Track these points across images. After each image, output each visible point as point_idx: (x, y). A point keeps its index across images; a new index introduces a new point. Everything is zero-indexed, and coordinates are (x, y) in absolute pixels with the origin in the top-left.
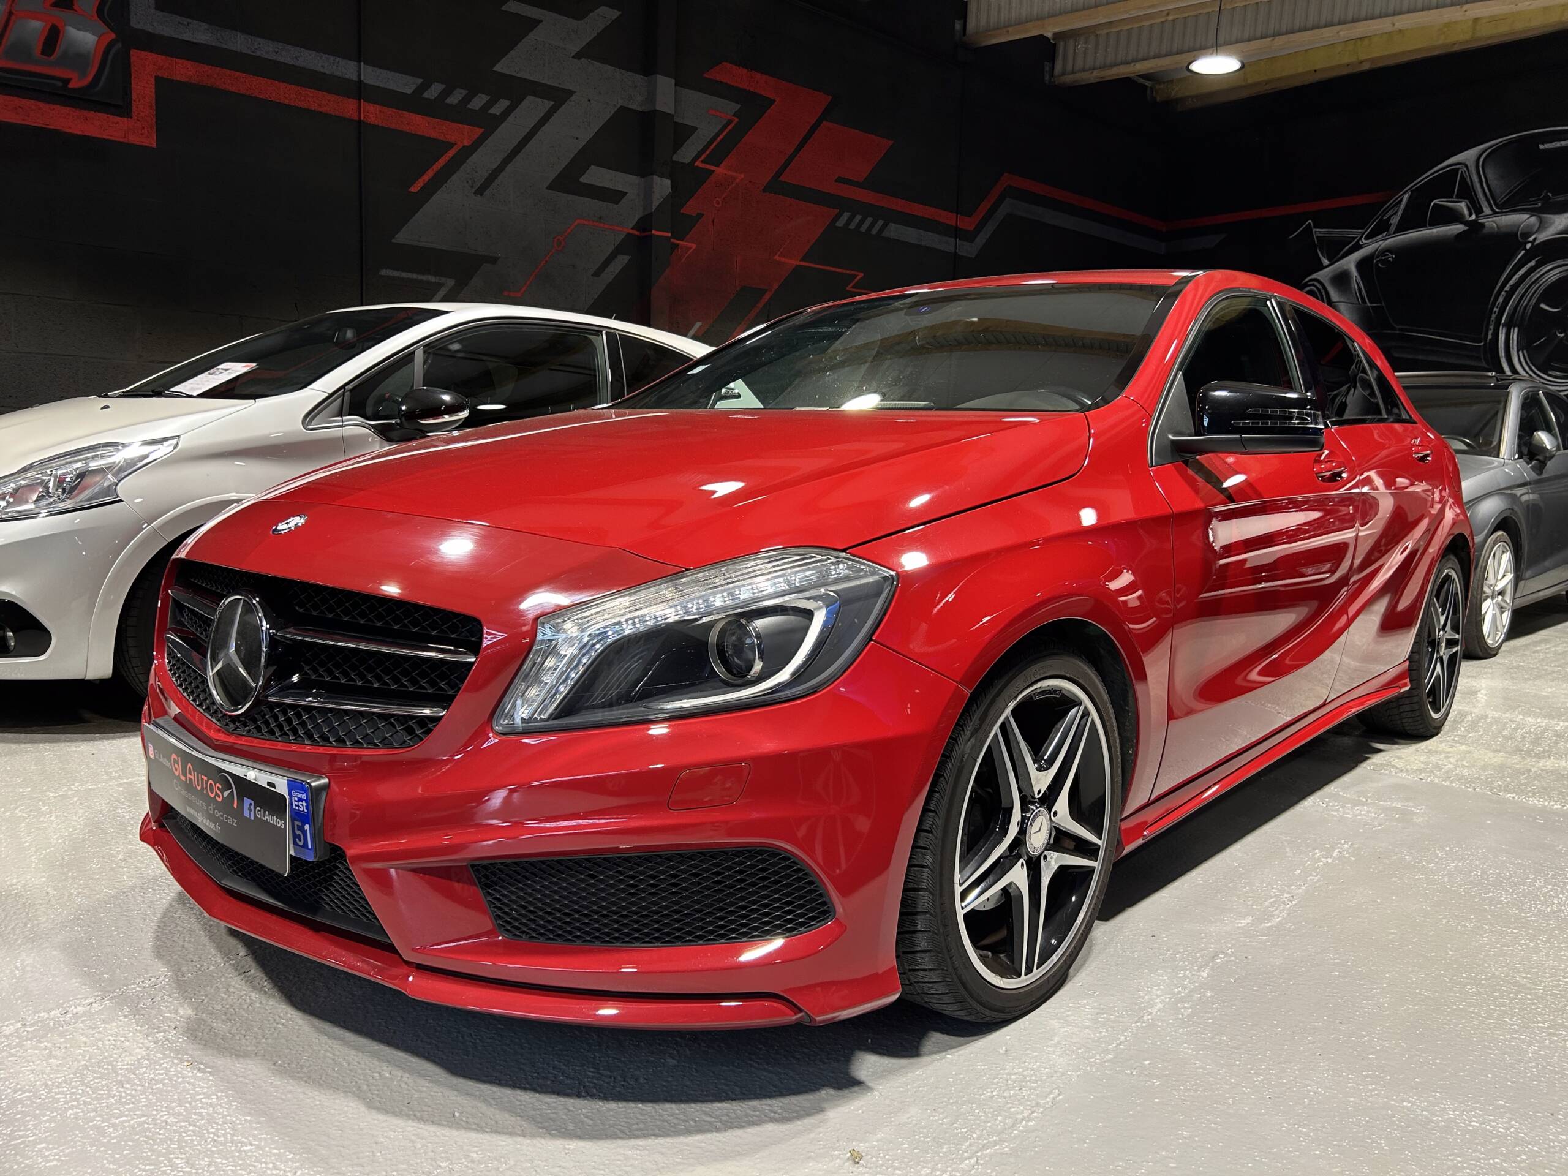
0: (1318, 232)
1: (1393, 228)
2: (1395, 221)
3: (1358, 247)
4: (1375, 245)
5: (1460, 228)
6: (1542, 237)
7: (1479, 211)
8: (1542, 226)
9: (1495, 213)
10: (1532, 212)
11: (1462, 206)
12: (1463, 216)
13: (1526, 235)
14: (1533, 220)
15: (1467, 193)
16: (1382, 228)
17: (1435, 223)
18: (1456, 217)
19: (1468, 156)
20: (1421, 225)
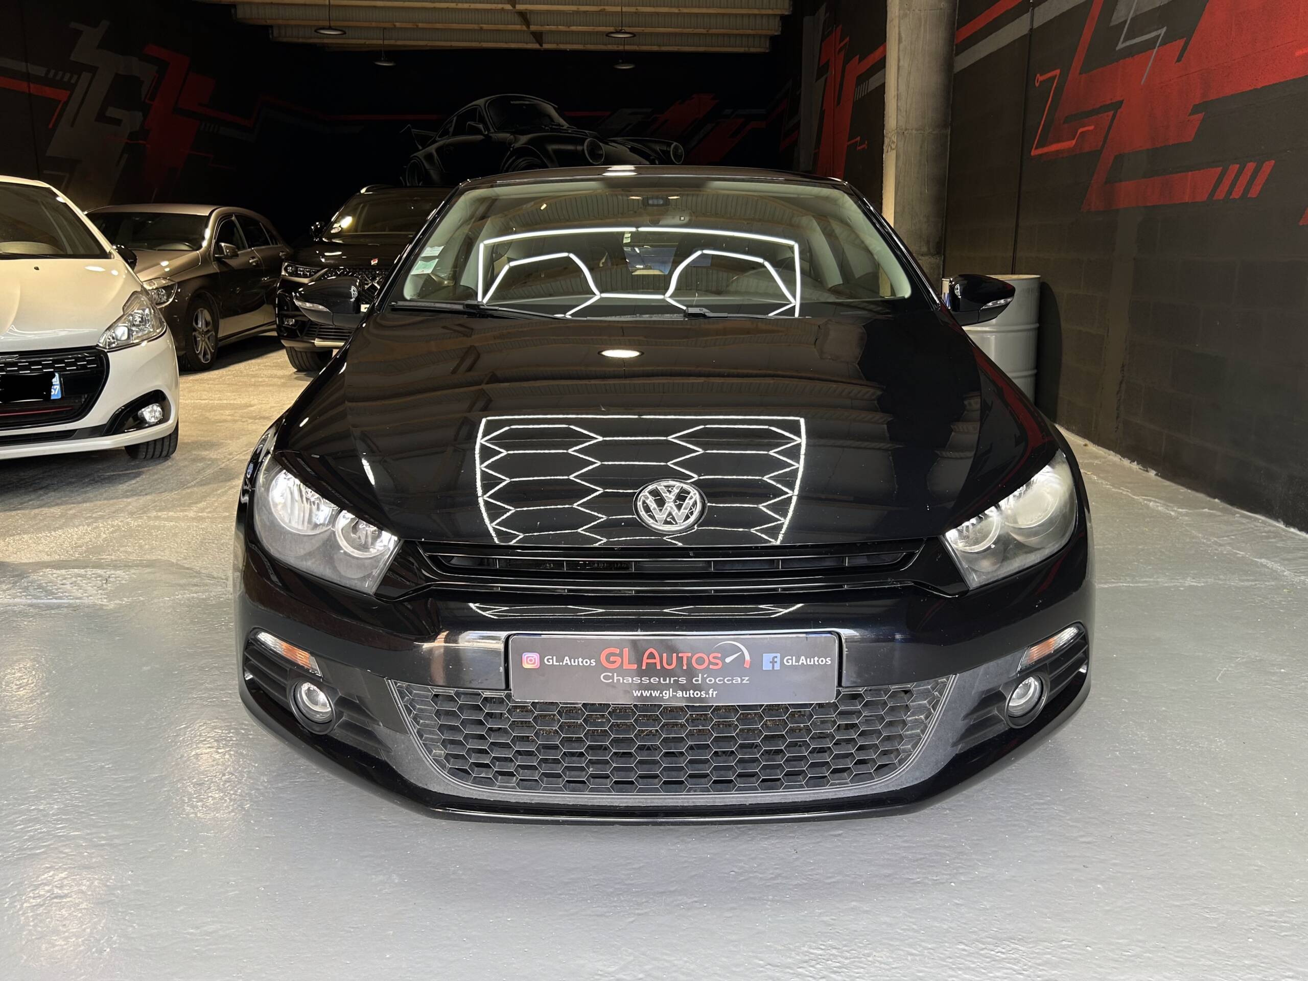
0: (414, 131)
1: (451, 134)
2: (451, 130)
3: (435, 142)
4: (444, 141)
5: (480, 137)
6: (517, 145)
7: (489, 130)
8: (516, 140)
9: (495, 132)
10: (512, 133)
11: (481, 126)
12: (481, 130)
13: (510, 144)
14: (512, 137)
15: (482, 120)
16: (445, 133)
17: (469, 134)
18: (478, 132)
19: (481, 102)
20: (463, 133)
